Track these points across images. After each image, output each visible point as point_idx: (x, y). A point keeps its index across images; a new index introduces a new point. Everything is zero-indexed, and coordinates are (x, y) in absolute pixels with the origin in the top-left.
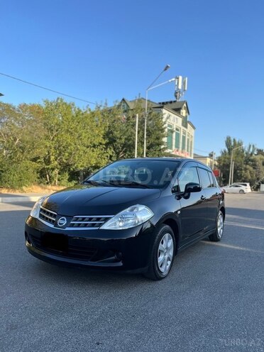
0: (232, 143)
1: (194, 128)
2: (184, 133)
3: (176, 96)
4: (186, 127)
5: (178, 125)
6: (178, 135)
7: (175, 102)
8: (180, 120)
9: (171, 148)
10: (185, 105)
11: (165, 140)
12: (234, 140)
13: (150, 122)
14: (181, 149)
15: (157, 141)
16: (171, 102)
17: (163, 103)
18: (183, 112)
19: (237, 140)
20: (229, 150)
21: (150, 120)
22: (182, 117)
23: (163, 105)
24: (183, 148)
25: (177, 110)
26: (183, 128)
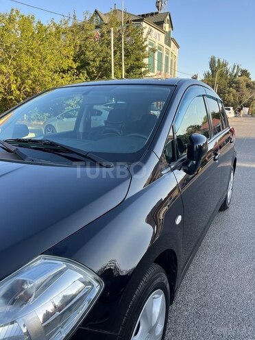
0: (217, 64)
1: (178, 47)
2: (167, 53)
3: (158, 7)
4: (169, 45)
5: (160, 42)
6: (160, 55)
7: (156, 13)
8: (163, 36)
9: (153, 72)
10: (168, 17)
11: (146, 61)
12: (219, 60)
13: (128, 39)
14: (163, 72)
15: (136, 63)
16: (152, 14)
17: (143, 15)
18: (166, 26)
19: (221, 61)
20: (213, 71)
21: (128, 36)
22: (164, 32)
23: (143, 17)
24: (166, 71)
25: (159, 24)
26: (166, 46)
